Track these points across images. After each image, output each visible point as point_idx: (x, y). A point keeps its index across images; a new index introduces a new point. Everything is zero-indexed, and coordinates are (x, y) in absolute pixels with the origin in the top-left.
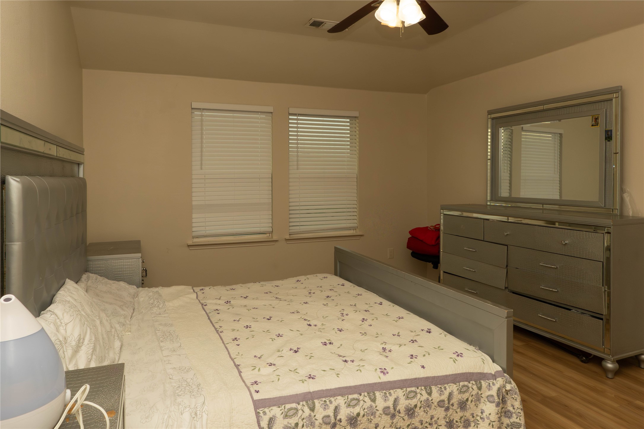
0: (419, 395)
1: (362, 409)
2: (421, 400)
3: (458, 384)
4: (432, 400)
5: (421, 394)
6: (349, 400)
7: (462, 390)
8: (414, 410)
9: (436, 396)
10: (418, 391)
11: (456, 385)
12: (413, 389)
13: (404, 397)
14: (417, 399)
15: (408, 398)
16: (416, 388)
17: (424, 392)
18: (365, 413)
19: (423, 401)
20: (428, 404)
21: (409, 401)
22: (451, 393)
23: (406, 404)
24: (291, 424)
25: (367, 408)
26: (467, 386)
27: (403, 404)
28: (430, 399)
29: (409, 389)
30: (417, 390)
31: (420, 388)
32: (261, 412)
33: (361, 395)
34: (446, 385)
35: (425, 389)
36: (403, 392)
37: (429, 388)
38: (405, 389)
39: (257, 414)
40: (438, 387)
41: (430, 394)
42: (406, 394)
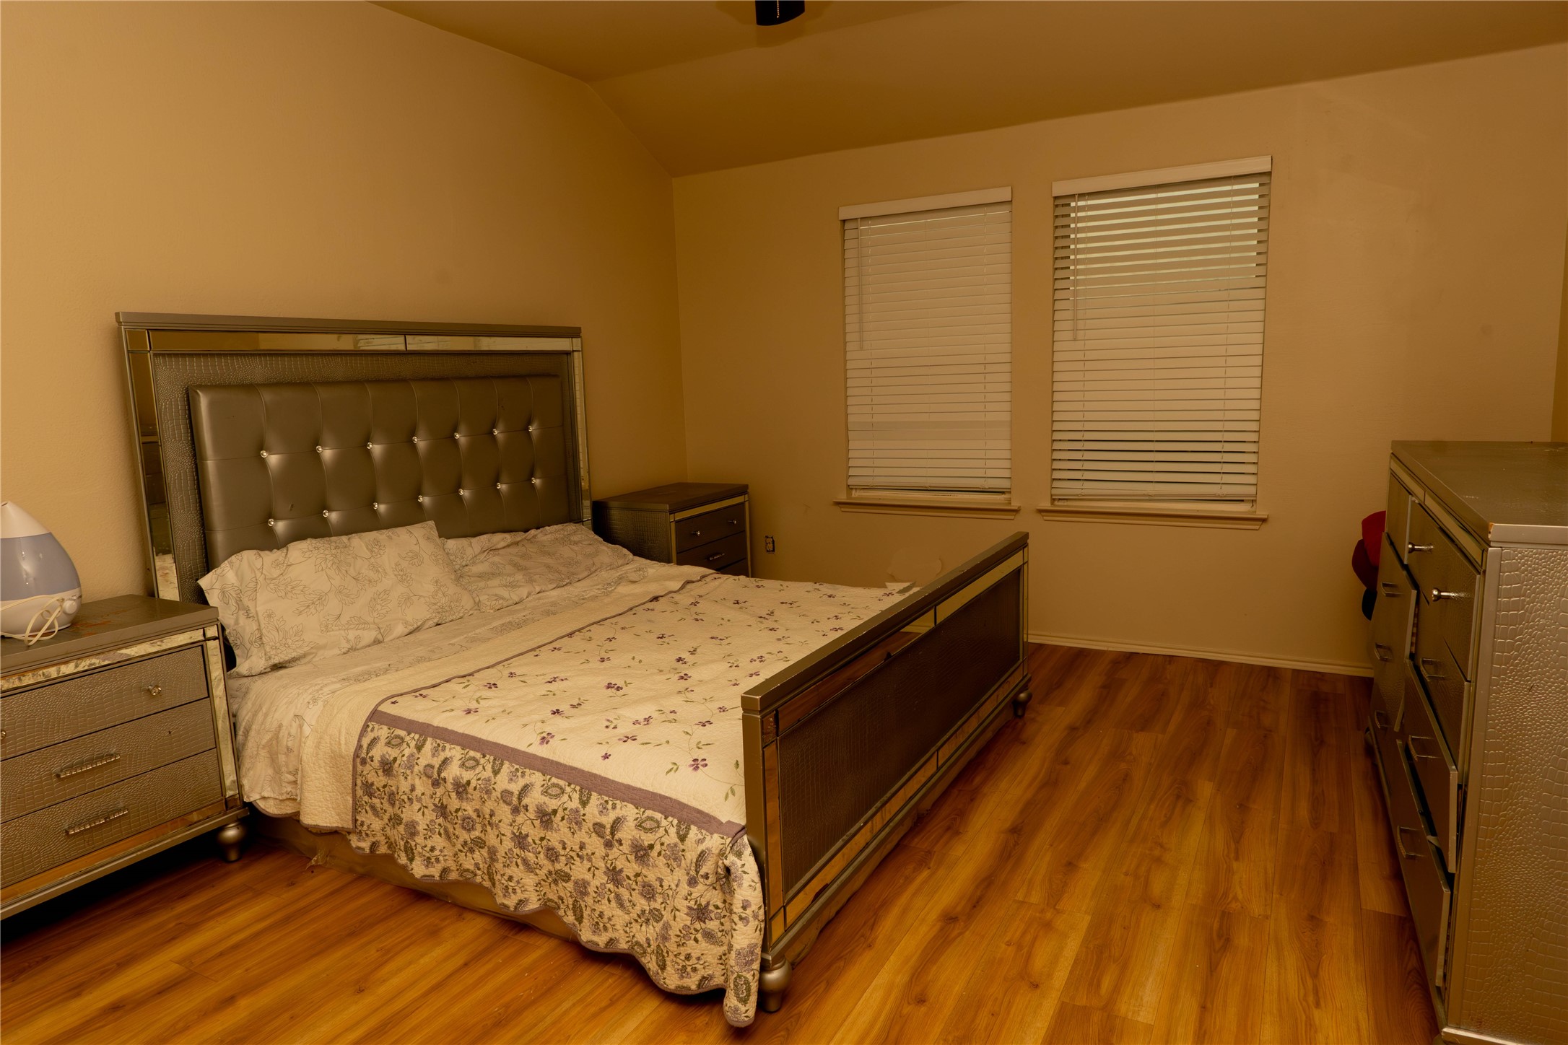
0: (565, 798)
1: (475, 778)
2: (565, 806)
3: (642, 810)
4: (584, 815)
5: (570, 797)
6: (467, 756)
7: (643, 825)
8: (550, 818)
9: (592, 811)
10: (568, 789)
11: (637, 811)
12: (562, 783)
13: (542, 788)
14: (560, 803)
15: (545, 793)
16: (567, 784)
17: (576, 796)
18: (478, 786)
19: (568, 809)
20: (576, 820)
21: (546, 799)
22: (619, 818)
23: (540, 801)
24: (390, 756)
25: (483, 779)
26: (658, 822)
27: (535, 798)
28: (582, 812)
29: (554, 780)
30: (567, 787)
31: (573, 786)
32: (371, 726)
33: (484, 756)
34: (618, 802)
35: (581, 791)
36: (544, 780)
37: (588, 794)
38: (549, 777)
39: (366, 726)
40: (602, 798)
41: (584, 803)
42: (546, 785)
